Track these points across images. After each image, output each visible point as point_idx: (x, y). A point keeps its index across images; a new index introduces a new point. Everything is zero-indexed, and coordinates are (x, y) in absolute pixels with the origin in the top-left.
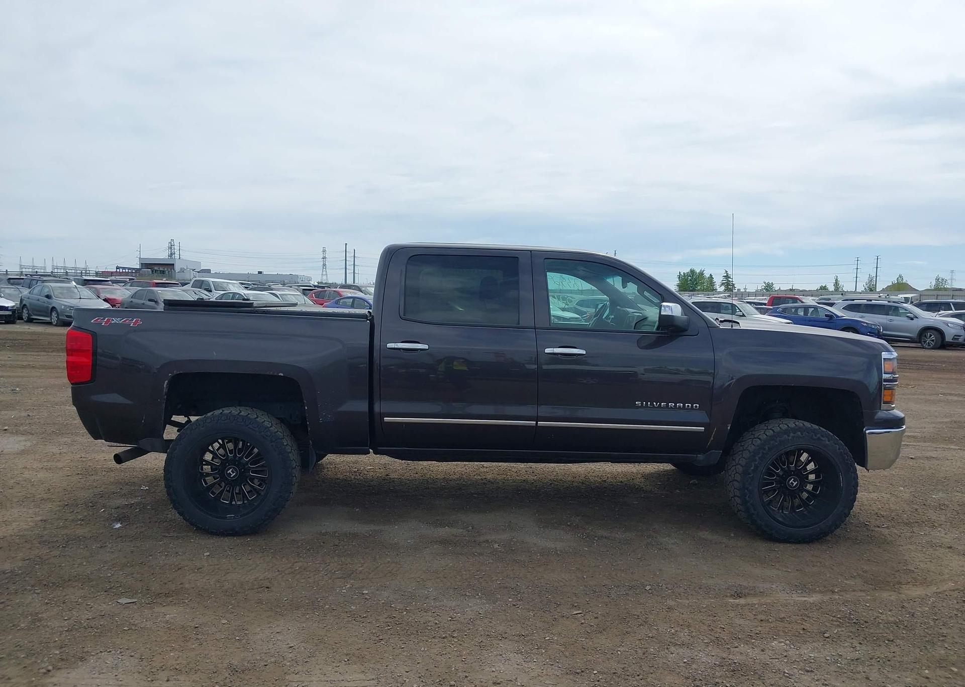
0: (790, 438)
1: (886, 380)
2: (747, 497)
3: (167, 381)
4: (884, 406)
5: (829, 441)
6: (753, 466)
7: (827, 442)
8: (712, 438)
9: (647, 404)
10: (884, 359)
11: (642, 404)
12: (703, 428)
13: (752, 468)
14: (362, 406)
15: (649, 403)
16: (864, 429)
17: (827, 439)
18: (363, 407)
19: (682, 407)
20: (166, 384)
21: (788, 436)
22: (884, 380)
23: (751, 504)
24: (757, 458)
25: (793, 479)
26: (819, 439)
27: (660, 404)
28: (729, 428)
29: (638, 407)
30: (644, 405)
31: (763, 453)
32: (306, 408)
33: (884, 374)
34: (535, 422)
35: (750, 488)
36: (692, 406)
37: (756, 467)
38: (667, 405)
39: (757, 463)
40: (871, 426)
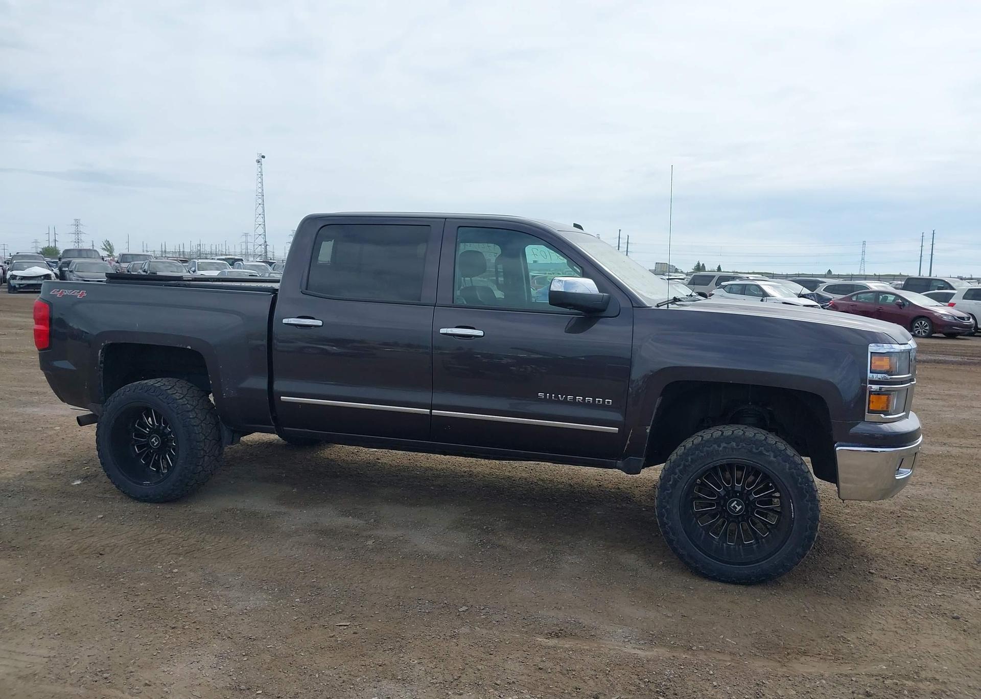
0: (721, 449)
1: (873, 382)
2: (665, 519)
3: (100, 351)
4: (869, 417)
5: (775, 457)
6: (672, 480)
7: (772, 458)
8: (628, 442)
9: (551, 396)
10: (871, 353)
11: (545, 396)
12: (617, 429)
13: (671, 483)
14: (261, 383)
15: (553, 395)
16: (836, 445)
17: (772, 454)
18: (263, 384)
19: (591, 401)
20: (100, 353)
21: (719, 446)
22: (870, 381)
23: (669, 527)
24: (677, 471)
25: (736, 502)
26: (761, 453)
27: (566, 398)
28: (648, 431)
29: (541, 400)
30: (548, 397)
31: (685, 465)
32: (211, 382)
33: (871, 372)
34: (429, 410)
35: (668, 507)
36: (604, 401)
37: (676, 482)
38: (575, 399)
39: (676, 476)
40: (846, 442)
